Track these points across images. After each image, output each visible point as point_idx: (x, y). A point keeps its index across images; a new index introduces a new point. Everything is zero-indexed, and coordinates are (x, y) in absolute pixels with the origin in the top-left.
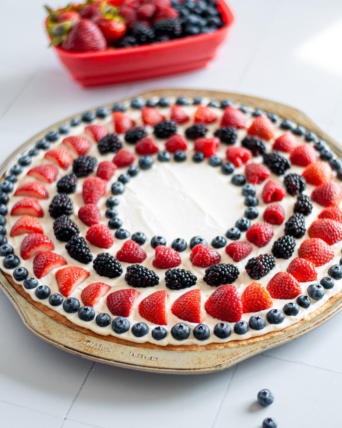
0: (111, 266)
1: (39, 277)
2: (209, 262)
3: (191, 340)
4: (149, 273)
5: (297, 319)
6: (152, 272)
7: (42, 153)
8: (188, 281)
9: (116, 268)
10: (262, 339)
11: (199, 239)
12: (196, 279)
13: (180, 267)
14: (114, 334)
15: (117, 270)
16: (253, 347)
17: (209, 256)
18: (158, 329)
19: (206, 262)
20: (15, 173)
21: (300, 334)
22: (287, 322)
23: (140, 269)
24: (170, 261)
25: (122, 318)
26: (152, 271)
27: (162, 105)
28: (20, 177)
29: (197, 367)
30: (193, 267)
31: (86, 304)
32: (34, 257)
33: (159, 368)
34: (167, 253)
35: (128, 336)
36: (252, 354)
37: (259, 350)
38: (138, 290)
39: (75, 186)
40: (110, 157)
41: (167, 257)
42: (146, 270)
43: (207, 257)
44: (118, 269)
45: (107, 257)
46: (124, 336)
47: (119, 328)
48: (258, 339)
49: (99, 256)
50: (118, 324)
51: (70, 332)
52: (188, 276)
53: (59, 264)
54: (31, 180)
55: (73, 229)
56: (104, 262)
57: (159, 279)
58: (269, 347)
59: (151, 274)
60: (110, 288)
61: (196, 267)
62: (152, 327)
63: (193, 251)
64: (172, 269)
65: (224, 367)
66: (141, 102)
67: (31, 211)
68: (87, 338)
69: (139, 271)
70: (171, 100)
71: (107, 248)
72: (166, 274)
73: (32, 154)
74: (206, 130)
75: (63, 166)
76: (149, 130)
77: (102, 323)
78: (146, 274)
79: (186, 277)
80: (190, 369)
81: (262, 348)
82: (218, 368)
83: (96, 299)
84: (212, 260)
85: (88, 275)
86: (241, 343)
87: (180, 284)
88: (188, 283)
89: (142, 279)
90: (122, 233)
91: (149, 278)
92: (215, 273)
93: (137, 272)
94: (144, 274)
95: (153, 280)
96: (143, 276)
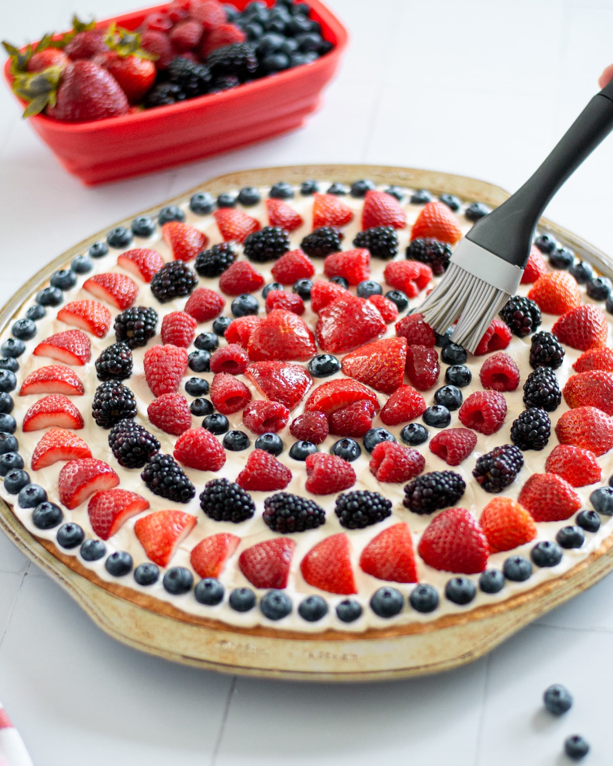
0: (236, 500)
1: (105, 537)
2: (408, 472)
3: (409, 616)
4: (306, 505)
5: (583, 554)
6: (311, 502)
7: (52, 312)
8: (378, 510)
9: (244, 503)
10: (530, 596)
11: (380, 433)
12: (390, 505)
13: (356, 488)
14: (267, 623)
15: (246, 507)
16: (519, 613)
17: (407, 462)
18: (346, 603)
19: (404, 471)
21: (595, 580)
22: (569, 559)
23: (291, 500)
24: (339, 479)
25: (278, 593)
26: (312, 501)
28: (23, 360)
29: (430, 661)
30: (379, 485)
31: (203, 574)
32: (88, 502)
33: (363, 673)
34: (330, 466)
35: (293, 622)
36: (520, 625)
37: (532, 617)
38: (295, 537)
39: (130, 363)
40: (179, 305)
41: (333, 472)
42: (301, 500)
43: (403, 465)
44: (247, 503)
45: (225, 485)
46: (285, 624)
47: (275, 610)
48: (523, 599)
49: (210, 486)
50: (273, 603)
51: (187, 630)
52: (376, 501)
53: (137, 510)
55: (149, 442)
56: (222, 496)
57: (324, 513)
58: (546, 608)
59: (310, 506)
60: (239, 540)
61: (383, 484)
62: (334, 601)
63: (375, 457)
64: (347, 492)
65: (477, 654)
66: (210, 199)
67: (62, 419)
68: (221, 636)
69: (289, 503)
70: (263, 192)
71: (215, 469)
72: (337, 503)
73: (35, 316)
74: (341, 237)
75: (99, 331)
77: (241, 605)
78: (304, 508)
79: (374, 503)
80: (418, 668)
81: (535, 611)
82: (468, 659)
83: (223, 564)
84: (413, 468)
85: (195, 522)
86: (496, 609)
87: (365, 517)
88: (379, 514)
89: (297, 517)
90: (237, 439)
91: (309, 514)
92: (425, 491)
93: (287, 506)
94: (299, 507)
95: (315, 516)
96: (299, 512)
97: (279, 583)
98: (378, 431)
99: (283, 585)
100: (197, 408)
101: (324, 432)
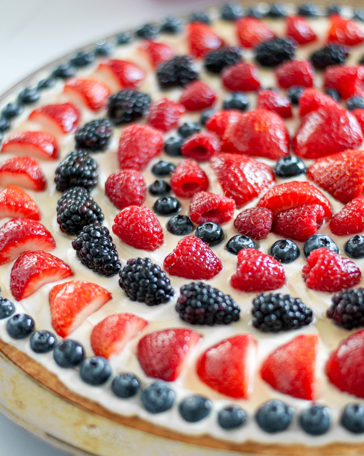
0: (152, 282)
1: (19, 297)
2: (338, 281)
3: (294, 436)
4: (220, 299)
6: (226, 297)
7: (59, 86)
8: (295, 318)
9: (160, 287)
11: (322, 240)
12: (311, 314)
13: (283, 291)
14: (144, 415)
15: (162, 292)
17: (338, 271)
18: (230, 409)
19: (333, 281)
20: (10, 115)
23: (205, 291)
24: (264, 279)
25: (162, 384)
26: (229, 296)
27: (274, 15)
30: (307, 291)
31: (98, 352)
32: (15, 261)
34: (258, 264)
35: (171, 420)
38: (198, 330)
39: (107, 139)
40: (175, 95)
41: (259, 270)
42: (217, 292)
43: (334, 273)
44: (164, 288)
45: (146, 265)
47: (154, 403)
49: (131, 263)
50: (153, 395)
51: (60, 406)
52: (295, 307)
53: (57, 276)
54: (34, 127)
55: (91, 212)
56: (139, 276)
57: (239, 311)
59: (224, 301)
60: (146, 323)
61: (312, 292)
63: (309, 262)
64: (267, 294)
66: (239, 11)
67: (23, 179)
68: (91, 419)
69: (202, 294)
70: (290, 10)
71: (150, 249)
72: (254, 302)
73: (44, 86)
74: (347, 55)
75: (92, 106)
76: (248, 56)
78: (216, 302)
79: (291, 310)
83: (118, 345)
84: (344, 278)
85: (109, 297)
87: (279, 322)
88: (295, 322)
89: (207, 311)
90: (179, 223)
91: (220, 309)
92: (348, 306)
93: (199, 297)
94: (212, 301)
95: (227, 313)
96: (209, 304)
97: (167, 375)
98: (320, 237)
99: (172, 378)
100: (155, 189)
101: (265, 228)
